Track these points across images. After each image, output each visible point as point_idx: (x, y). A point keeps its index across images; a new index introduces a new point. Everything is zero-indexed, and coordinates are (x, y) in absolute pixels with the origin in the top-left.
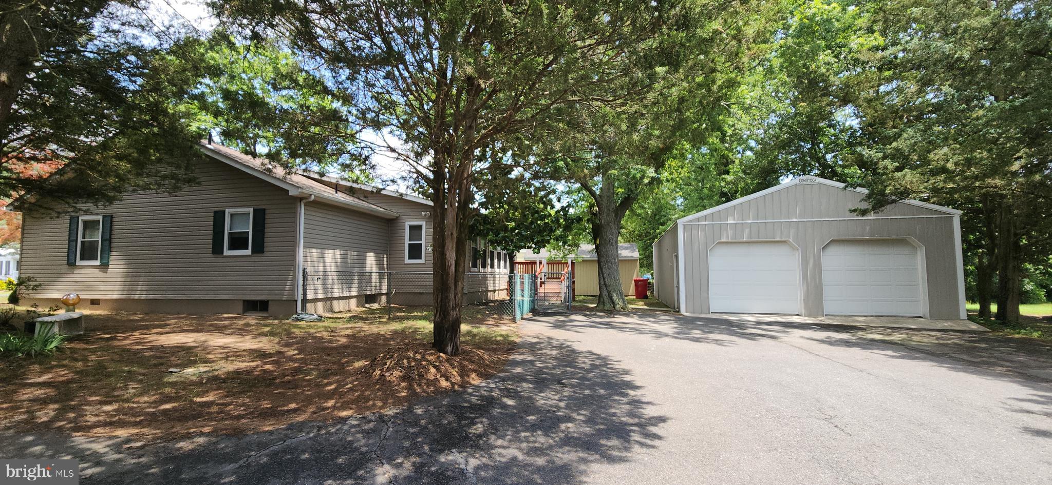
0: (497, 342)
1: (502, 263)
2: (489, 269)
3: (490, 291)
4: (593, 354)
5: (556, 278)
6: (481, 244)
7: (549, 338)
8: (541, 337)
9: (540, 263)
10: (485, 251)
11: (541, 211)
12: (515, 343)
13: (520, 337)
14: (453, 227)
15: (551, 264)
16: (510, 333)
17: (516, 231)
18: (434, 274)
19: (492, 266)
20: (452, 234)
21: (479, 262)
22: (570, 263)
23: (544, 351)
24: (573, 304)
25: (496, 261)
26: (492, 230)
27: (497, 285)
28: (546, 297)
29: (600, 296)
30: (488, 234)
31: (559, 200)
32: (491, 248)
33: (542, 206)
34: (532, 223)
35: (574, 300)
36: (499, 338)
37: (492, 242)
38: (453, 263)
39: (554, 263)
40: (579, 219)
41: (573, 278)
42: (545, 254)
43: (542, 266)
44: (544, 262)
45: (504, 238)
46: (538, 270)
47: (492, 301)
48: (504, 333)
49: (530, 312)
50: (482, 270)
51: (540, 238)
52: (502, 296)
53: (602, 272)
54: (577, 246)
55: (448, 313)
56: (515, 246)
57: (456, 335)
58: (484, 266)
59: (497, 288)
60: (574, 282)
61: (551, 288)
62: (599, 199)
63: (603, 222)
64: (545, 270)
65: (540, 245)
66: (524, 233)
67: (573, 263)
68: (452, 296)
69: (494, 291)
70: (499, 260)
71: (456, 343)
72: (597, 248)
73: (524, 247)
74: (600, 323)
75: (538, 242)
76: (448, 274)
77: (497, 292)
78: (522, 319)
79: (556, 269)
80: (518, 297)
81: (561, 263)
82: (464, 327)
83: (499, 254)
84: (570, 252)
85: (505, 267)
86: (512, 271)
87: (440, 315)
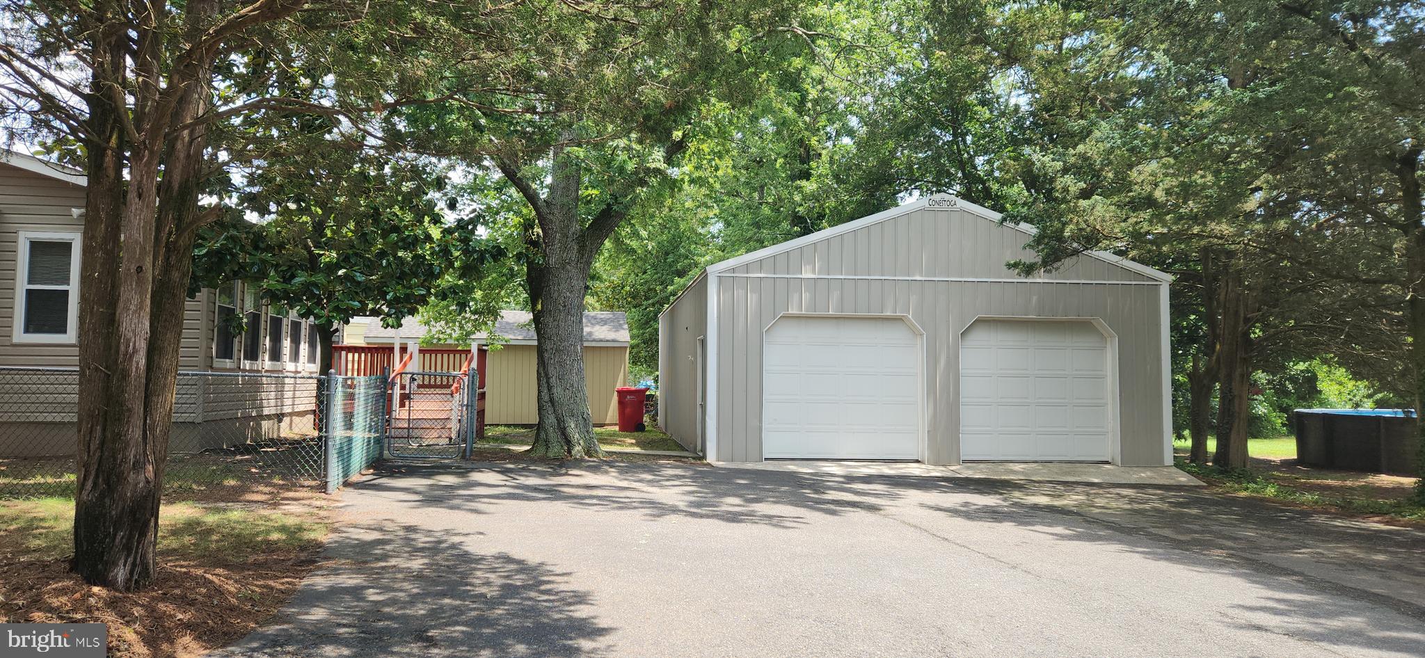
0: (270, 547)
1: (304, 348)
2: (266, 363)
3: (269, 417)
4: (508, 559)
5: (441, 386)
6: (246, 302)
7: (409, 529)
8: (389, 526)
9: (404, 349)
10: (255, 318)
11: (406, 227)
12: (319, 545)
13: (335, 530)
14: (143, 251)
15: (430, 352)
16: (308, 522)
17: (341, 272)
18: (82, 374)
19: (276, 355)
20: (140, 269)
21: (239, 344)
22: (474, 350)
23: (393, 562)
24: (479, 445)
25: (287, 344)
26: (277, 266)
27: (288, 402)
28: (410, 431)
29: (540, 427)
30: (263, 275)
31: (452, 205)
32: (271, 312)
33: (409, 217)
34: (382, 254)
35: (481, 435)
36: (275, 536)
37: (273, 296)
38: (142, 346)
39: (436, 352)
40: (498, 253)
41: (482, 385)
42: (414, 328)
43: (406, 357)
44: (413, 348)
45: (307, 288)
46: (398, 366)
47: (274, 442)
48: (291, 521)
49: (368, 467)
50: (247, 364)
51: (401, 292)
52: (304, 428)
53: (547, 375)
54: (494, 313)
55: (121, 478)
56: (337, 309)
57: (143, 534)
58: (252, 355)
59: (287, 410)
60: (482, 396)
61: (426, 407)
62: (545, 210)
63: (552, 261)
64: (414, 366)
65: (403, 307)
66: (360, 278)
67: (482, 353)
68: (135, 433)
69: (279, 417)
70: (296, 342)
71: (144, 556)
72: (536, 320)
73: (361, 312)
74: (536, 489)
75: (396, 300)
76: (125, 375)
77: (286, 420)
78: (346, 484)
79: (442, 364)
80: (338, 431)
81: (455, 352)
82: (172, 513)
83: (296, 327)
84: (477, 326)
85: (312, 359)
86: (326, 366)
87: (95, 484)
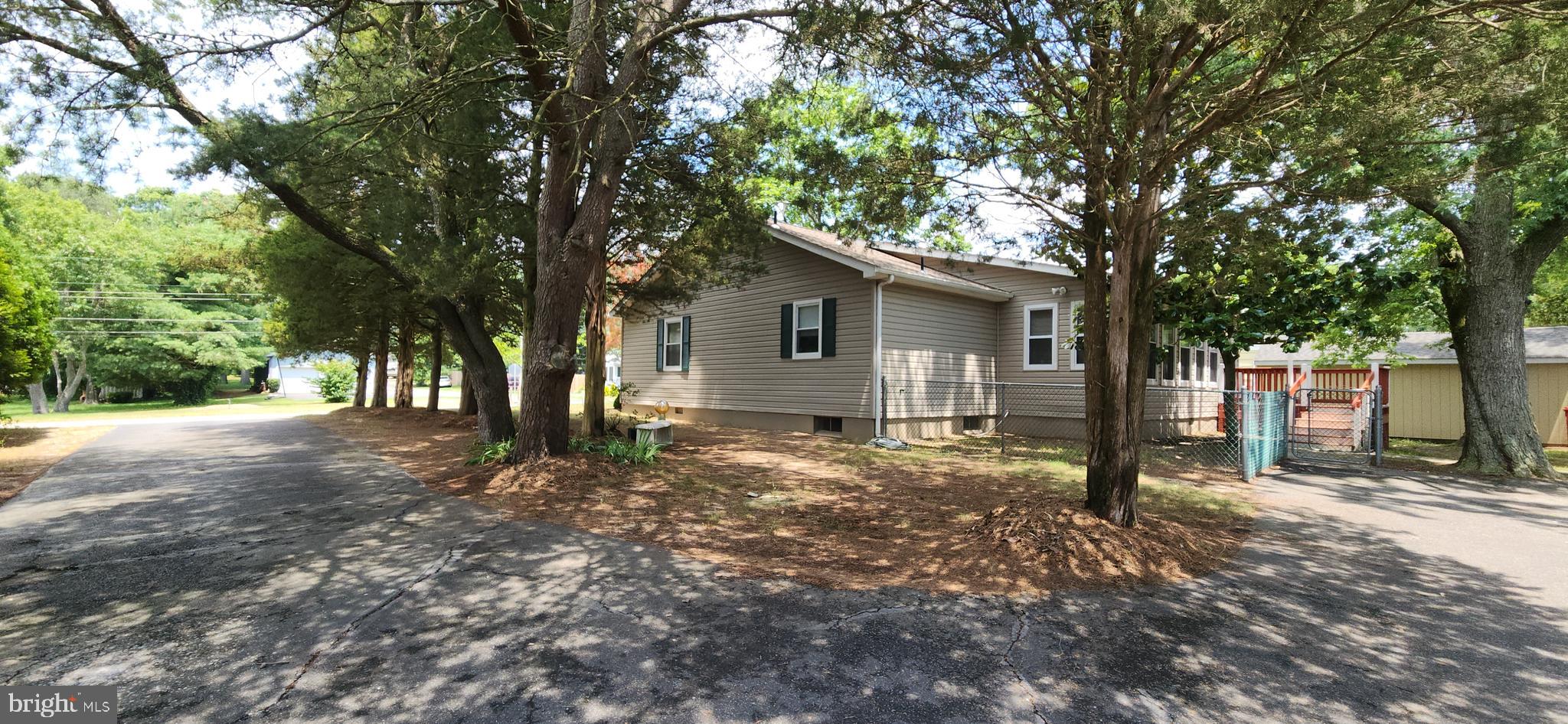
1: (1207, 370)
2: (1179, 380)
3: (1182, 420)
5: (1344, 401)
10: (1171, 349)
12: (1251, 519)
13: (1260, 510)
14: (1124, 307)
16: (1234, 500)
17: (1243, 311)
18: (1087, 388)
19: (1186, 376)
20: (1121, 320)
21: (1159, 369)
24: (1387, 455)
25: (1194, 367)
27: (1196, 410)
28: (1311, 438)
29: (1467, 441)
32: (1183, 344)
35: (1386, 447)
38: (1124, 369)
42: (1309, 353)
45: (1216, 326)
47: (1187, 439)
49: (1276, 463)
50: (1165, 382)
51: (1300, 323)
52: (1209, 429)
53: (1476, 392)
55: (1115, 455)
57: (1129, 492)
58: (1169, 375)
59: (1196, 416)
60: (1386, 411)
62: (1466, 231)
63: (1479, 280)
66: (1261, 313)
67: (1384, 372)
68: (1122, 426)
69: (1191, 421)
70: (1200, 365)
72: (1456, 338)
73: (1260, 341)
76: (1114, 388)
77: (1195, 423)
78: (1259, 474)
80: (1249, 432)
